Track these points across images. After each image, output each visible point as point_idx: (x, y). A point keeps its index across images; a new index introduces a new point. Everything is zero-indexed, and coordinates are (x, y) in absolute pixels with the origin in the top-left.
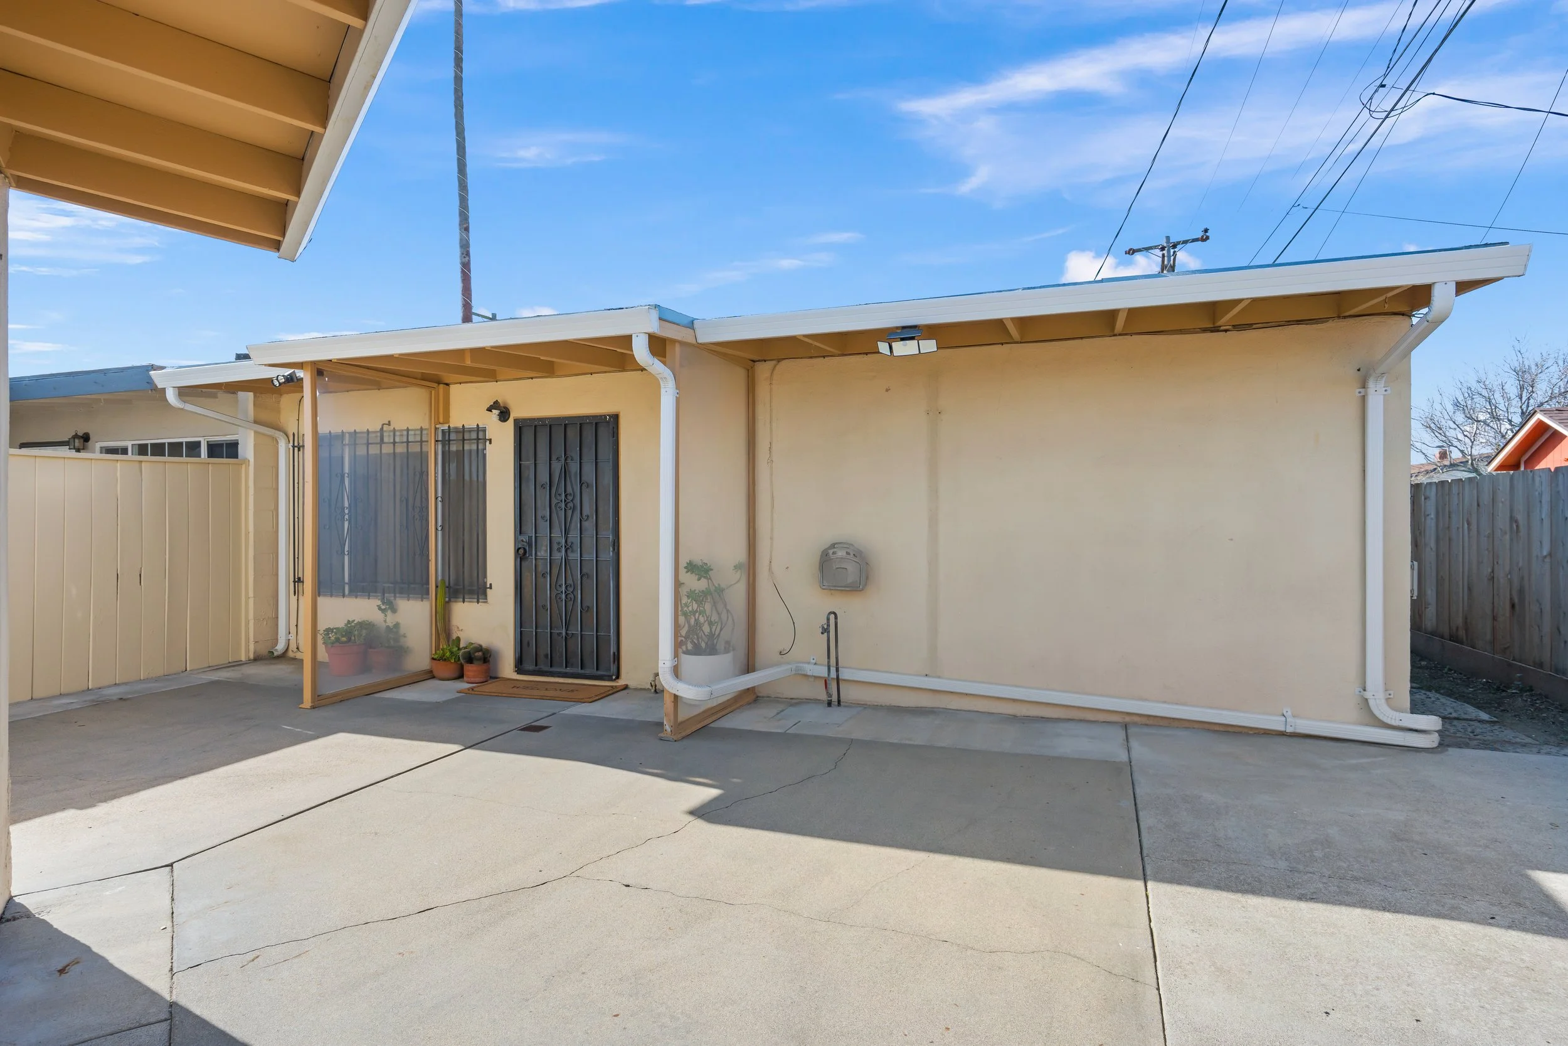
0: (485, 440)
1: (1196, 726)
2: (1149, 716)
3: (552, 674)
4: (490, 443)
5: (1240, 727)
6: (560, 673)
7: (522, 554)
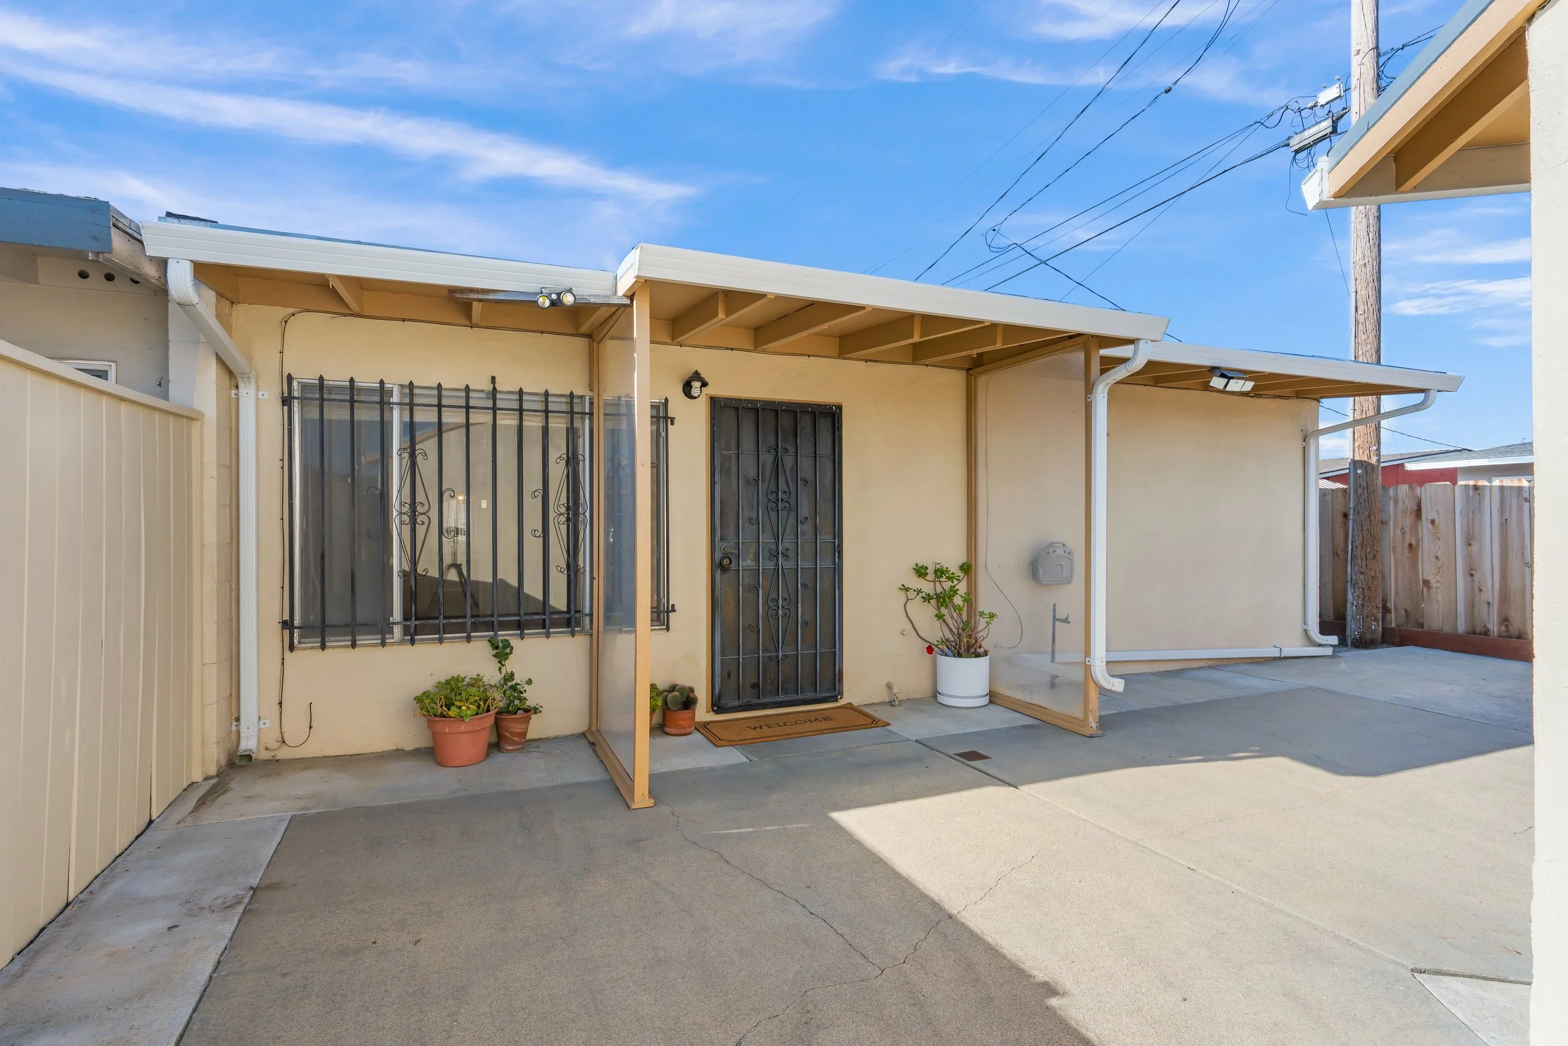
0: (666, 417)
1: (1240, 661)
2: (1219, 659)
3: (764, 706)
4: (672, 424)
5: (1258, 658)
6: (771, 703)
7: (721, 565)
